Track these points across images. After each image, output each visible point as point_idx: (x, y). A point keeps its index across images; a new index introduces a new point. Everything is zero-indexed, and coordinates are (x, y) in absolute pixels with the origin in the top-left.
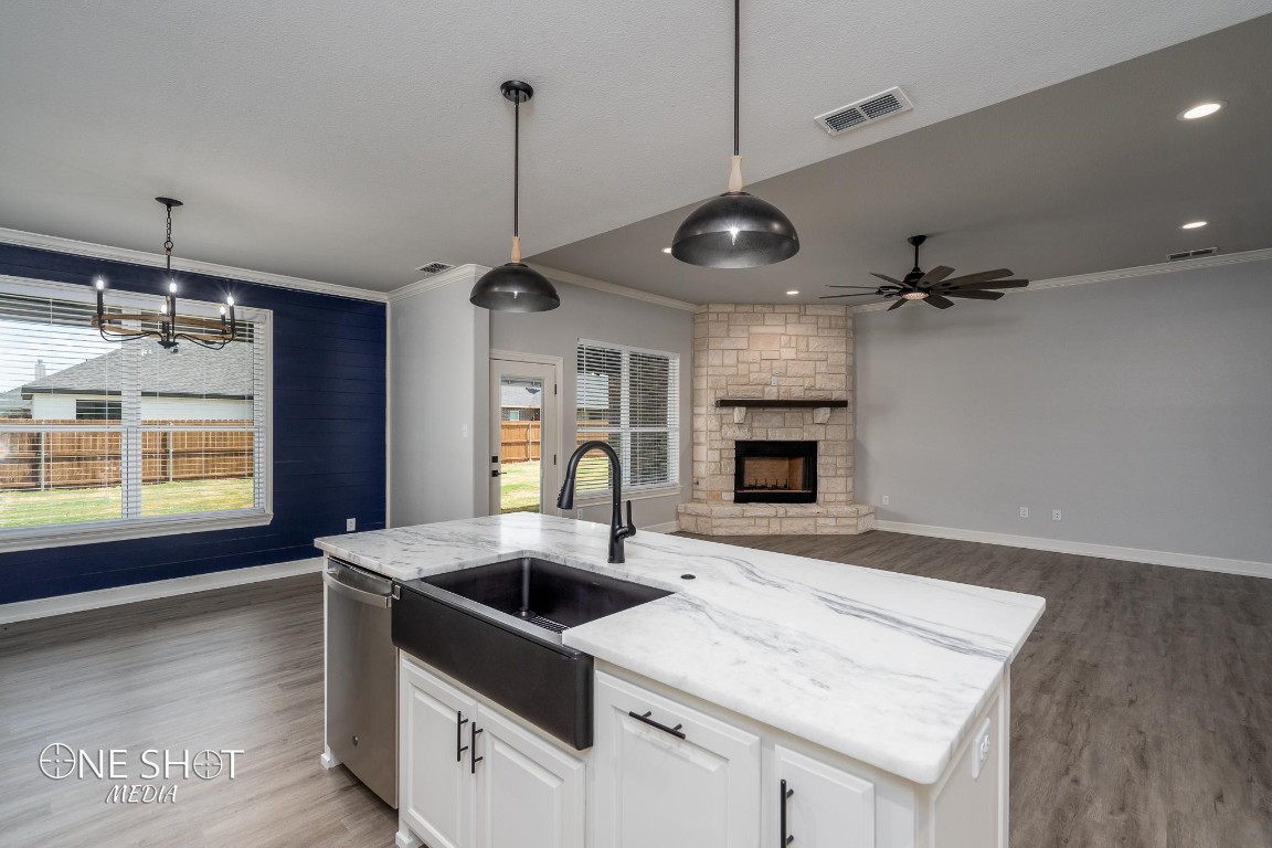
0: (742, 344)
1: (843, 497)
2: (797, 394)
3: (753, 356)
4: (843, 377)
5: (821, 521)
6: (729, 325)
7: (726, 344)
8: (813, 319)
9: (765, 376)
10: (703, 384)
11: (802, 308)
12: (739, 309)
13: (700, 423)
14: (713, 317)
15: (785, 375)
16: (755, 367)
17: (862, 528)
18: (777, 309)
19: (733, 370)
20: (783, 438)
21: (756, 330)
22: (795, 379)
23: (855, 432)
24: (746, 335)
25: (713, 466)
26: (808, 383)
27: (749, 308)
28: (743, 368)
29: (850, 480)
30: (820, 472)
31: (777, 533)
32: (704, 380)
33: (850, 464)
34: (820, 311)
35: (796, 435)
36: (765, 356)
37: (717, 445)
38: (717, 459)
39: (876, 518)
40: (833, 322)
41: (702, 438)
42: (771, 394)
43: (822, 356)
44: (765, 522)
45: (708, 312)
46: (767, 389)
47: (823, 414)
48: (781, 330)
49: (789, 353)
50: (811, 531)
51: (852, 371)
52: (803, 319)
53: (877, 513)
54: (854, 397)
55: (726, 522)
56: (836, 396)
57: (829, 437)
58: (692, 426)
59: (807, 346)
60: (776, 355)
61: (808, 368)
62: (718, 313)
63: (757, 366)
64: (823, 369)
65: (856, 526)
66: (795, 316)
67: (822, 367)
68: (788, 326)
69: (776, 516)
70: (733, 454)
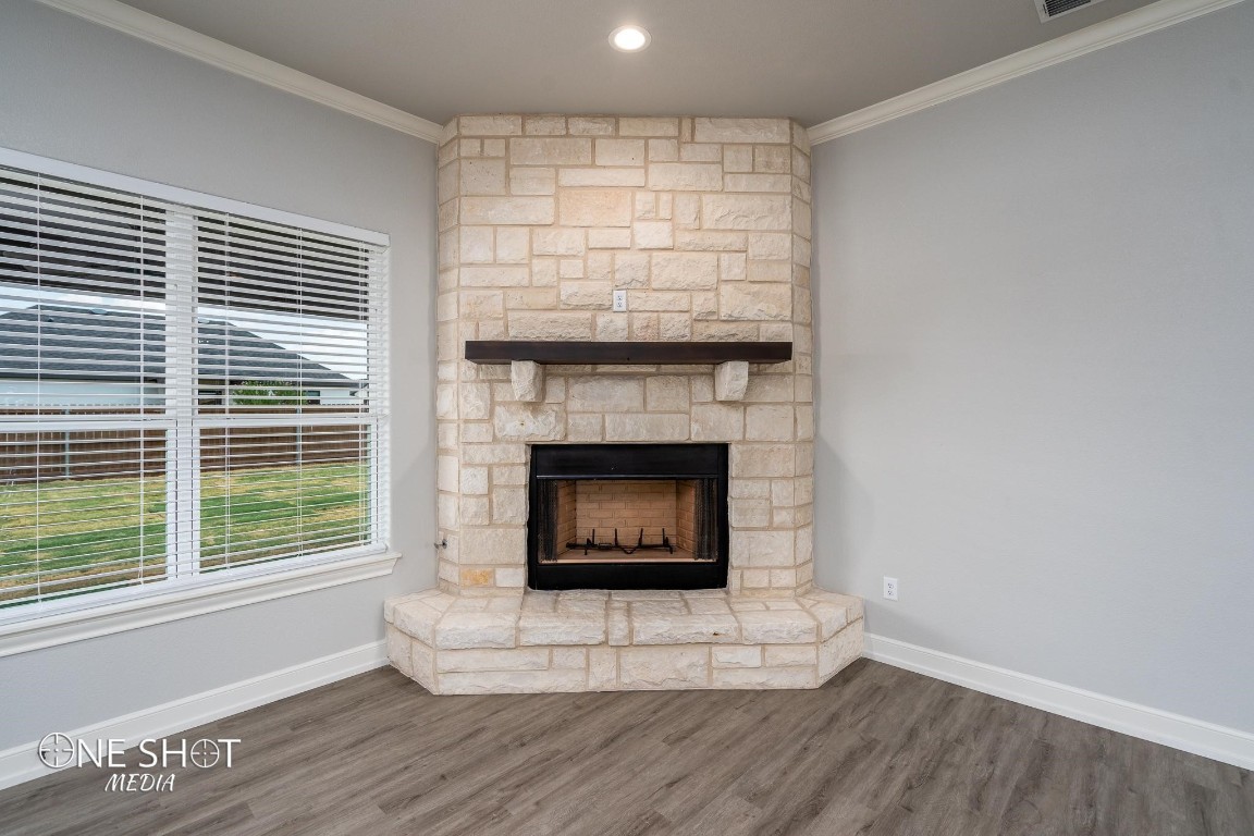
0: (542, 210)
1: (787, 578)
2: (674, 330)
3: (566, 240)
4: (785, 290)
5: (722, 655)
6: (508, 167)
7: (503, 211)
8: (711, 153)
9: (597, 288)
10: (451, 309)
11: (686, 124)
12: (531, 126)
13: (447, 403)
14: (469, 148)
15: (646, 285)
16: (572, 268)
17: (829, 667)
18: (626, 127)
19: (520, 276)
20: (643, 436)
21: (570, 177)
22: (669, 296)
23: (816, 420)
24: (551, 189)
25: (472, 506)
26: (701, 303)
27: (558, 126)
28: (543, 270)
29: (805, 534)
30: (734, 519)
31: (608, 687)
32: (451, 298)
33: (804, 497)
34: (730, 132)
35: (672, 431)
36: (599, 238)
37: (482, 454)
38: (482, 487)
39: (867, 629)
40: (760, 160)
41: (450, 439)
42: (612, 329)
43: (734, 240)
44: (577, 657)
45: (459, 137)
46: (602, 319)
47: (734, 376)
48: (636, 178)
49: (653, 234)
50: (698, 680)
51: (808, 278)
52: (687, 152)
53: (869, 617)
54: (815, 340)
55: (471, 660)
56: (768, 333)
57: (752, 434)
58: (434, 408)
59: (699, 217)
60: (622, 238)
61: (700, 269)
62: (482, 139)
63: (579, 263)
64: (737, 273)
65: (815, 667)
66: (669, 146)
67: (734, 267)
68: (652, 167)
69: (604, 643)
70: (521, 476)
